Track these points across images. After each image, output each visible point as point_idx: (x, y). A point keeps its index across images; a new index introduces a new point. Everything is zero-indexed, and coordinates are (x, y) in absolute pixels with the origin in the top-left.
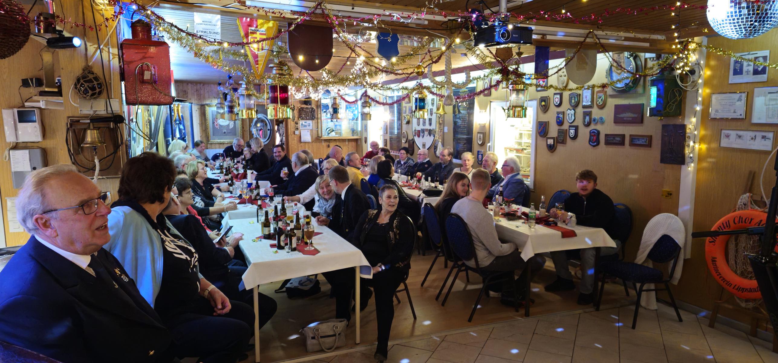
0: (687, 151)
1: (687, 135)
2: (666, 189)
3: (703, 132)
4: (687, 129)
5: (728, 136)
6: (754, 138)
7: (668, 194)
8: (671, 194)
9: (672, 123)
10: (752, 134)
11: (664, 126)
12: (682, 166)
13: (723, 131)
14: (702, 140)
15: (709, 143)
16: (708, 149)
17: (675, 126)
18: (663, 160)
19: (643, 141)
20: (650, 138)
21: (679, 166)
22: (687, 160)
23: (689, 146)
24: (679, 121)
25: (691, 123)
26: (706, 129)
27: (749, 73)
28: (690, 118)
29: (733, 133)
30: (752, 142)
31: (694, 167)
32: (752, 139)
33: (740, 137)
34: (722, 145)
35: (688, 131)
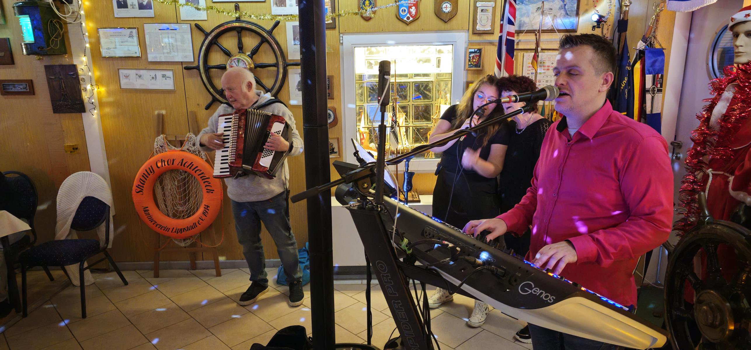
0: (85, 96)
1: (80, 77)
2: (70, 143)
3: (97, 74)
4: (79, 70)
5: (127, 77)
6: (154, 77)
7: (74, 149)
8: (77, 149)
9: (57, 64)
10: (152, 73)
11: (47, 67)
12: (83, 114)
13: (121, 71)
14: (99, 82)
15: (107, 85)
16: (109, 93)
17: (62, 67)
18: (57, 109)
19: (22, 87)
20: (30, 83)
21: (78, 115)
22: (88, 106)
23: (85, 90)
24: (65, 60)
25: (82, 62)
26: (100, 69)
27: (134, 7)
28: (79, 56)
29: (132, 73)
30: (153, 81)
31: (97, 114)
32: (153, 78)
33: (140, 76)
34: (123, 87)
35: (80, 72)
